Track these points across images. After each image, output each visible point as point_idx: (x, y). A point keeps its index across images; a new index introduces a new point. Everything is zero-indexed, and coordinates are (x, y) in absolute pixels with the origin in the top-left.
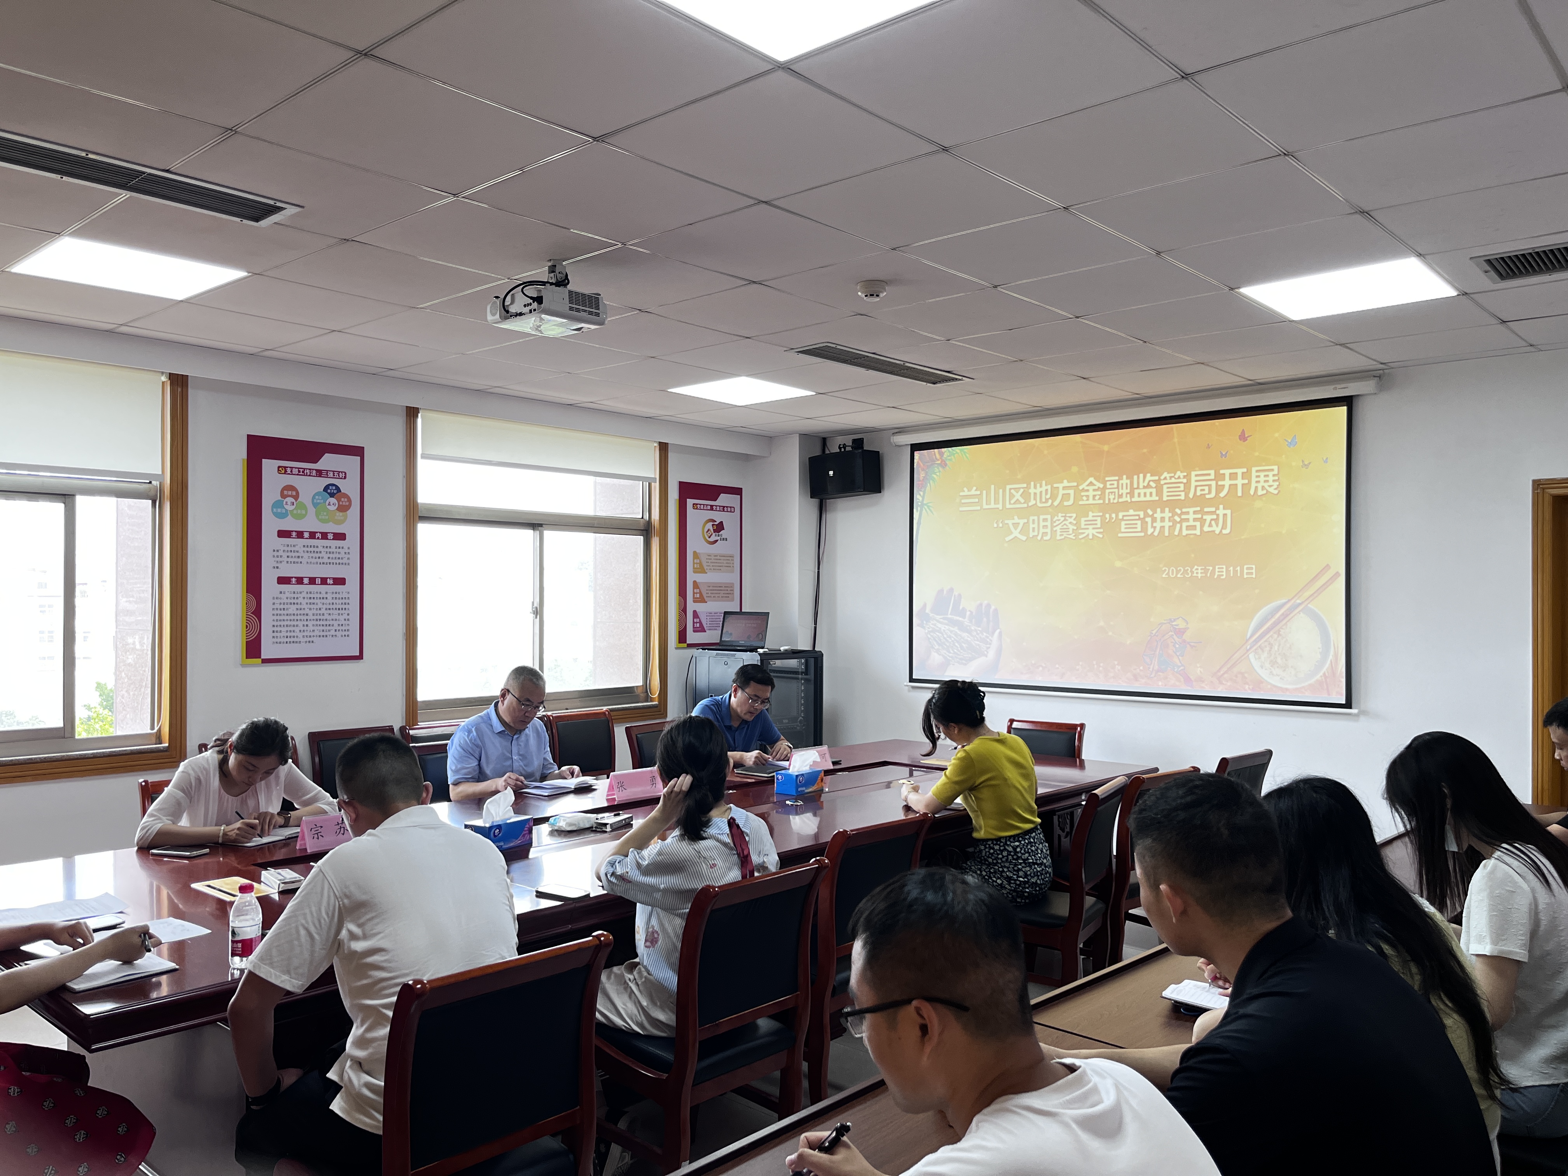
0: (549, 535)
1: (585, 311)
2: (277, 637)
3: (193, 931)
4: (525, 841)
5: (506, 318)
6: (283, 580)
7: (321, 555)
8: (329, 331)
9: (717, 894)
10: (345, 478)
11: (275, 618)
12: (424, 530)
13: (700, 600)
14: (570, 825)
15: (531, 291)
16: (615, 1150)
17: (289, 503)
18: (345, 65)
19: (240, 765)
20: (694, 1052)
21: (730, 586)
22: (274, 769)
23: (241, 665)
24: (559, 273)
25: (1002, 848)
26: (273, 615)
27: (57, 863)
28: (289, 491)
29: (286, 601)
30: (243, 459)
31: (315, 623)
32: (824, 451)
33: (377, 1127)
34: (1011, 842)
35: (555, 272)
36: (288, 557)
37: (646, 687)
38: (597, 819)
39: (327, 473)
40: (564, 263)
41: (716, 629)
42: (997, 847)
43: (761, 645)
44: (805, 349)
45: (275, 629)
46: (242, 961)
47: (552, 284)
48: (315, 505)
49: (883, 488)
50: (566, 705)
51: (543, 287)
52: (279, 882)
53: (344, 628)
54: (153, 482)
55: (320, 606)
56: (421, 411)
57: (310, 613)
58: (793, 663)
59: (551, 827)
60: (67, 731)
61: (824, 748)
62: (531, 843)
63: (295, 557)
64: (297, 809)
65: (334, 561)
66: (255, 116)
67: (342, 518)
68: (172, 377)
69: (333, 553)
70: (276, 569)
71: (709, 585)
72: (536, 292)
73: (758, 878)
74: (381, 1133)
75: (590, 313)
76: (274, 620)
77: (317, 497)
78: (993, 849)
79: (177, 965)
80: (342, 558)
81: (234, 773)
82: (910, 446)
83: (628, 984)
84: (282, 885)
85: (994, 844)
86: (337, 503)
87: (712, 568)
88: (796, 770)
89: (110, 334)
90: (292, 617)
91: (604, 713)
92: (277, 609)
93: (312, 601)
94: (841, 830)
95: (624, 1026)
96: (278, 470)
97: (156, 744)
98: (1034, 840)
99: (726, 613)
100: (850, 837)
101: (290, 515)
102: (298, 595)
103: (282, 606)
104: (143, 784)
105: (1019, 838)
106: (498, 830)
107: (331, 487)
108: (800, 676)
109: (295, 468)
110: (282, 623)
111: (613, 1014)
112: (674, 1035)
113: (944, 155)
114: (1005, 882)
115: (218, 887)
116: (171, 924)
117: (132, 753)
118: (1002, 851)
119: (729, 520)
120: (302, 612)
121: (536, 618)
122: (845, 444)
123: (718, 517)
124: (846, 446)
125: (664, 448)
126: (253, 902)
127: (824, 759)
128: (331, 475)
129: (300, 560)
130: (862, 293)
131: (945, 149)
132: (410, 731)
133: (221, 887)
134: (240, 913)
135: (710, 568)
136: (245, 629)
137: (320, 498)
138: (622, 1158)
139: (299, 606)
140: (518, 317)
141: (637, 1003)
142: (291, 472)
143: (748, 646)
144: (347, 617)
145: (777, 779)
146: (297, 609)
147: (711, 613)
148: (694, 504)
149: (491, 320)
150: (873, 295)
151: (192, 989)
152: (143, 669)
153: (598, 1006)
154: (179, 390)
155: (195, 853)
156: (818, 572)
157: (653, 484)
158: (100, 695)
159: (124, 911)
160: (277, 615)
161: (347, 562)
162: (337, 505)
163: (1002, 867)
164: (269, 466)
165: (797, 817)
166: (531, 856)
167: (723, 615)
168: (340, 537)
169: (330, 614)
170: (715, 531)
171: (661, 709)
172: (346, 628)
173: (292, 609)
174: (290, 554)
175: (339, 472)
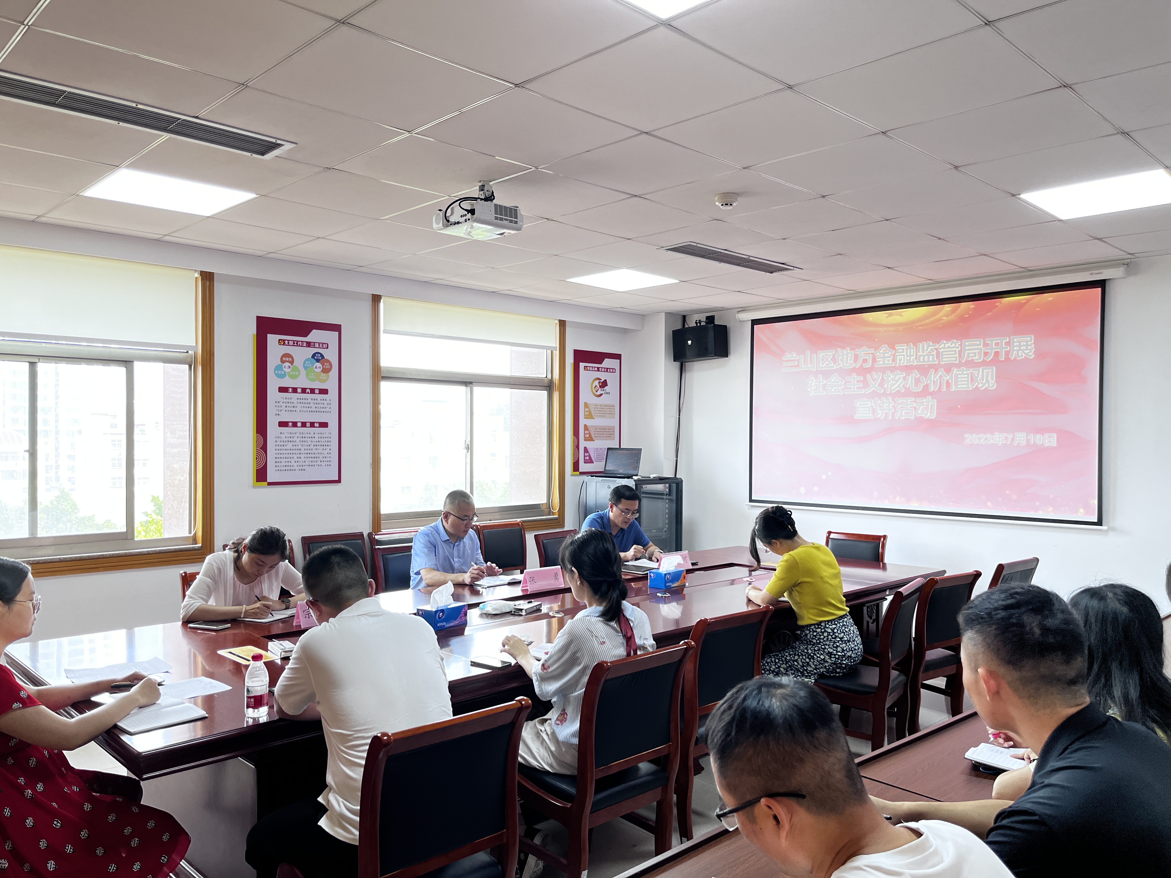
0: (478, 390)
1: (506, 220)
2: (278, 466)
3: (219, 687)
4: (461, 622)
5: (447, 226)
6: (283, 424)
7: (310, 405)
8: (316, 238)
9: (609, 668)
10: (327, 348)
11: (277, 452)
12: (384, 385)
13: (590, 439)
14: (496, 609)
15: (466, 205)
16: (532, 860)
17: (287, 367)
18: (328, 31)
19: (251, 561)
20: (592, 788)
21: (613, 428)
22: (276, 564)
23: (253, 487)
24: (487, 191)
25: (823, 631)
26: (276, 450)
27: (121, 634)
28: (287, 358)
29: (285, 439)
30: (254, 335)
31: (306, 456)
32: (684, 325)
33: (354, 840)
34: (829, 625)
35: (484, 190)
36: (286, 407)
37: (549, 505)
38: (515, 605)
39: (314, 344)
40: (491, 183)
41: (601, 461)
42: (819, 630)
43: (635, 473)
44: (674, 247)
45: (277, 460)
46: (254, 711)
47: (482, 199)
48: (306, 368)
49: (730, 354)
50: (490, 518)
51: (475, 202)
52: (281, 651)
53: (327, 459)
54: (189, 352)
55: (309, 443)
56: (383, 298)
57: (302, 448)
58: (660, 487)
59: (481, 611)
60: (128, 535)
61: (685, 552)
62: (466, 624)
63: (291, 407)
64: (293, 596)
65: (320, 410)
66: (261, 73)
67: (326, 378)
68: (202, 273)
69: (319, 404)
70: (277, 416)
71: (596, 428)
72: (470, 206)
73: (640, 656)
74: (358, 844)
75: (511, 221)
76: (276, 454)
77: (307, 362)
78: (816, 631)
79: (207, 714)
80: (325, 408)
81: (247, 568)
82: (751, 321)
83: (540, 734)
84: (283, 653)
85: (816, 628)
86: (322, 366)
87: (599, 415)
88: (664, 569)
89: (158, 242)
90: (289, 452)
91: (518, 524)
92: (278, 445)
93: (304, 439)
94: (703, 619)
95: (538, 766)
96: (279, 342)
97: (192, 545)
98: (846, 623)
99: (609, 449)
100: (709, 624)
101: (287, 376)
102: (294, 435)
103: (282, 443)
104: (183, 574)
105: (835, 622)
106: (441, 614)
107: (317, 355)
108: (665, 497)
109: (291, 341)
110: (282, 456)
111: (528, 756)
112: (575, 773)
113: (789, 92)
114: (827, 657)
115: (237, 654)
116: (202, 682)
117: (175, 551)
118: (823, 633)
119: (612, 379)
120: (296, 448)
121: (468, 452)
122: (700, 320)
123: (603, 376)
124: (701, 322)
125: (562, 324)
126: (262, 667)
127: (685, 561)
128: (317, 345)
129: (294, 409)
130: (719, 203)
131: (790, 87)
132: (376, 536)
133: (239, 653)
134: (253, 676)
135: (597, 415)
136: (256, 461)
137: (309, 363)
138: (537, 865)
139: (294, 444)
140: (456, 225)
141: (547, 748)
142: (288, 343)
143: (625, 474)
144: (329, 452)
145: (650, 576)
146: (293, 446)
147: (597, 449)
148: (585, 367)
149: (436, 228)
150: (727, 204)
151: (217, 733)
152: (183, 489)
153: (520, 752)
154: (208, 283)
155: (220, 627)
156: (679, 418)
157: (554, 351)
158: (155, 505)
159: (168, 671)
160: (278, 450)
161: (329, 410)
162: (321, 368)
163: (824, 645)
164: (272, 339)
165: (665, 606)
166: (466, 633)
167: (606, 450)
168: (324, 392)
169: (316, 449)
170: (600, 387)
171: (560, 521)
172: (329, 459)
173: (290, 446)
174: (287, 405)
175: (323, 343)
